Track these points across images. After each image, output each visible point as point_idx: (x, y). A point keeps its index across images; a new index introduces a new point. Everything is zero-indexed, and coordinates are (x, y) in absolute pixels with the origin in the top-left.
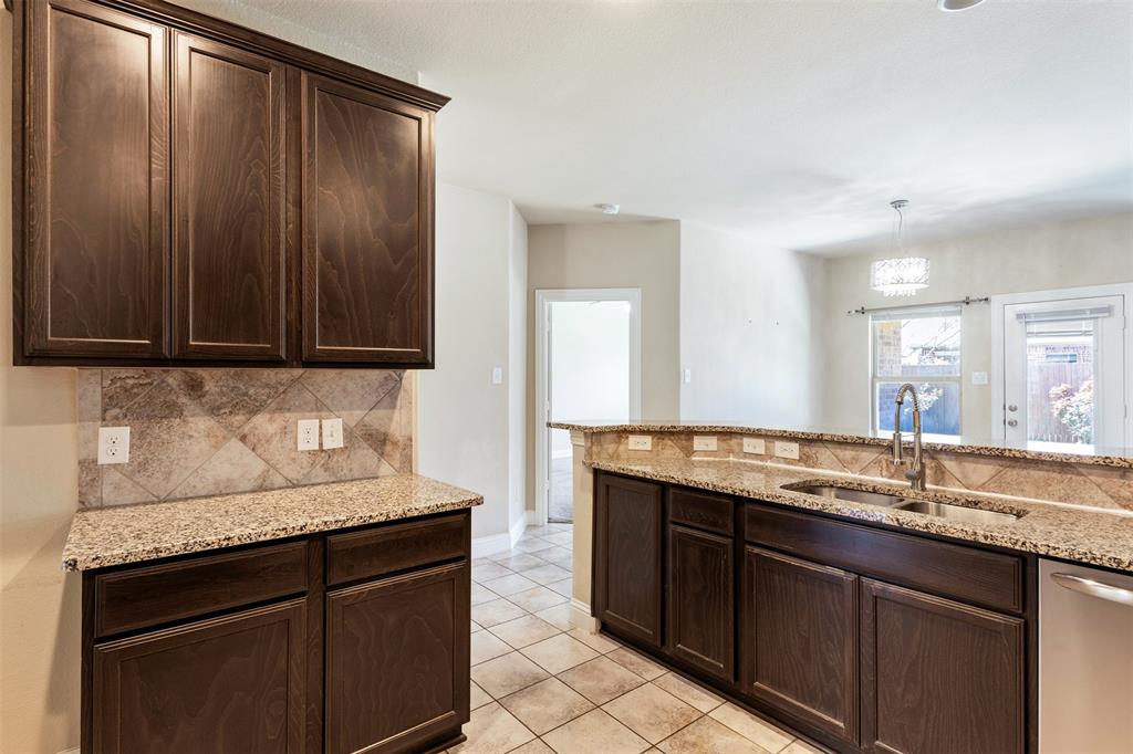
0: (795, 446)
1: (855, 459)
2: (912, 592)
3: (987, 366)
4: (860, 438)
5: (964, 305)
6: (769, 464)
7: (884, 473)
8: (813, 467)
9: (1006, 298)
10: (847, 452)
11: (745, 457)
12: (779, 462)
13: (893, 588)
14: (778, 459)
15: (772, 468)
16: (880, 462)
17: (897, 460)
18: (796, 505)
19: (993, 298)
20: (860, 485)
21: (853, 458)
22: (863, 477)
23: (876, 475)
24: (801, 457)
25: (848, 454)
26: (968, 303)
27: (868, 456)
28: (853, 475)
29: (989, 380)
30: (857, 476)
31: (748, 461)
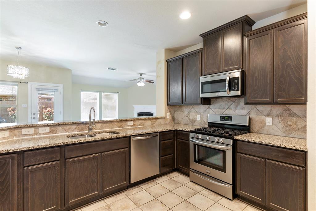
0: (48, 128)
1: (70, 129)
2: (112, 151)
3: (27, 102)
4: (72, 122)
5: (19, 83)
6: (36, 136)
7: (78, 130)
8: (55, 134)
9: (33, 83)
10: (67, 127)
11: (23, 136)
12: (40, 135)
13: (108, 152)
14: (40, 134)
15: (37, 138)
16: (77, 128)
17: (94, 125)
18: (87, 141)
19: (28, 82)
20: (78, 134)
21: (69, 128)
22: (72, 133)
23: (76, 132)
24: (50, 132)
25: (68, 127)
26: (20, 83)
27: (73, 127)
28: (69, 133)
29: (27, 106)
30: (70, 133)
31: (24, 138)
